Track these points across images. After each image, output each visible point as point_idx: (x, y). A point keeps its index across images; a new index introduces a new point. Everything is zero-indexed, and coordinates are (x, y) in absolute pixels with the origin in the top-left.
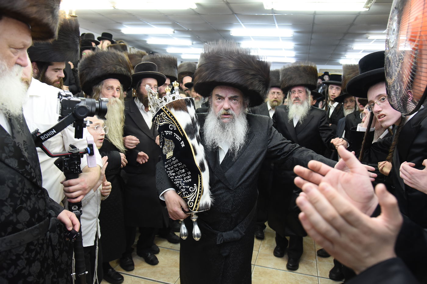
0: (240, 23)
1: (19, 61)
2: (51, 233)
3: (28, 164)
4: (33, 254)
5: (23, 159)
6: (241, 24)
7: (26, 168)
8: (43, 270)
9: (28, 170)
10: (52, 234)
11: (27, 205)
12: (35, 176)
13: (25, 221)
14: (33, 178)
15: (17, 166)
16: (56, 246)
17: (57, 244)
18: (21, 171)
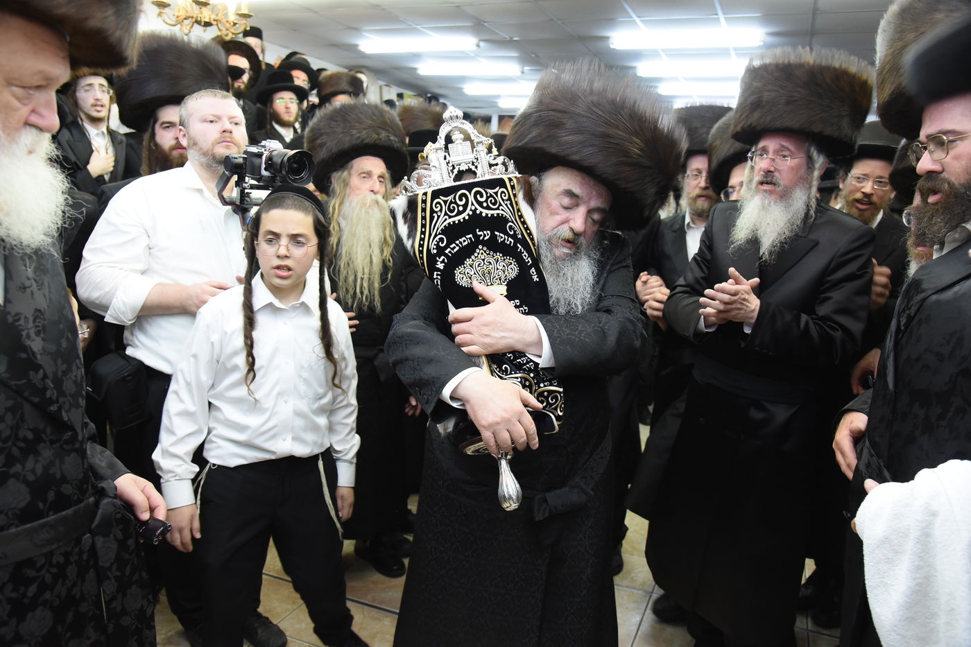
0: (632, 17)
1: (34, 119)
2: (96, 538)
3: (37, 367)
4: (32, 590)
5: (24, 356)
6: (634, 21)
7: (31, 377)
8: (60, 628)
9: (35, 381)
10: (100, 541)
11: (24, 467)
12: (55, 399)
13: (14, 508)
14: (51, 401)
15: (6, 372)
16: (109, 569)
17: (112, 564)
18: (16, 385)
